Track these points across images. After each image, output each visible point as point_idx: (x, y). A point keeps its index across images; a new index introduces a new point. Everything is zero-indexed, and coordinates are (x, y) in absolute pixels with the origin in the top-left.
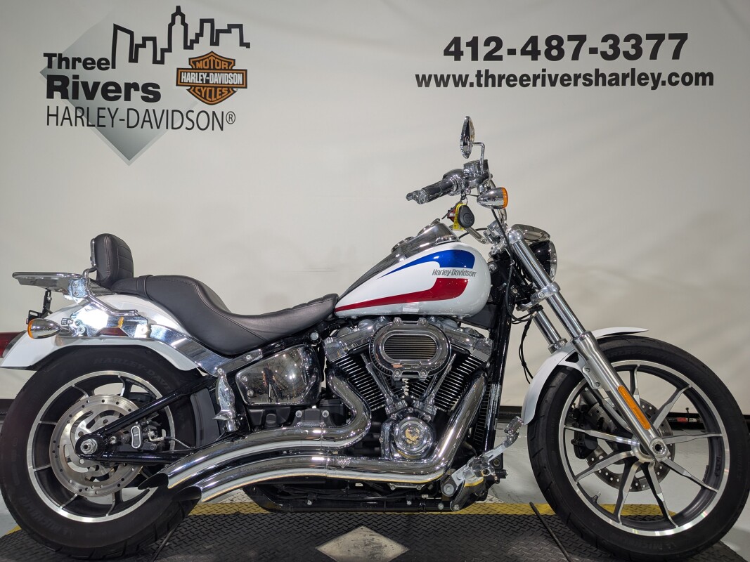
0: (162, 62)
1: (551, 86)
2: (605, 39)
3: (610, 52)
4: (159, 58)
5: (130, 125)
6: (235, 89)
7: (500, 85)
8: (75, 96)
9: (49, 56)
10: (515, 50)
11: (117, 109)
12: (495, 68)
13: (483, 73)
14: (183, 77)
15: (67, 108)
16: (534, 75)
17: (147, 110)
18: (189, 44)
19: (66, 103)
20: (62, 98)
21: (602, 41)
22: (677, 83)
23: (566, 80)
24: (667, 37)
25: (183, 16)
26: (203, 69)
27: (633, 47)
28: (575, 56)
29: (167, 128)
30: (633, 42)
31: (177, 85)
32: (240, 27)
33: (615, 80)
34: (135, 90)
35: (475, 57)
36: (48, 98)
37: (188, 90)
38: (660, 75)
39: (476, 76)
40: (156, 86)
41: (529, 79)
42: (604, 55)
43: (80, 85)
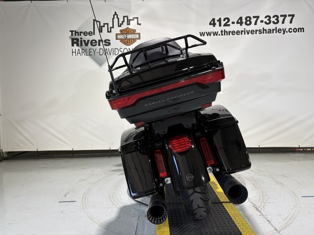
0: (111, 32)
1: (248, 34)
2: (266, 17)
3: (268, 22)
4: (109, 30)
5: (101, 54)
6: (136, 40)
7: (229, 35)
8: (81, 45)
9: (72, 31)
10: (234, 22)
11: (96, 49)
12: (227, 29)
13: (223, 31)
14: (118, 37)
15: (79, 49)
16: (241, 31)
17: (106, 49)
18: (120, 25)
20: (77, 46)
22: (291, 32)
23: (253, 32)
24: (287, 16)
25: (117, 15)
26: (125, 33)
27: (276, 19)
28: (256, 24)
29: (113, 55)
30: (276, 18)
31: (116, 39)
32: (137, 18)
33: (270, 31)
34: (102, 42)
35: (220, 25)
36: (72, 46)
37: (120, 41)
38: (285, 29)
39: (221, 32)
40: (109, 40)
41: (239, 32)
42: (266, 23)
43: (83, 41)
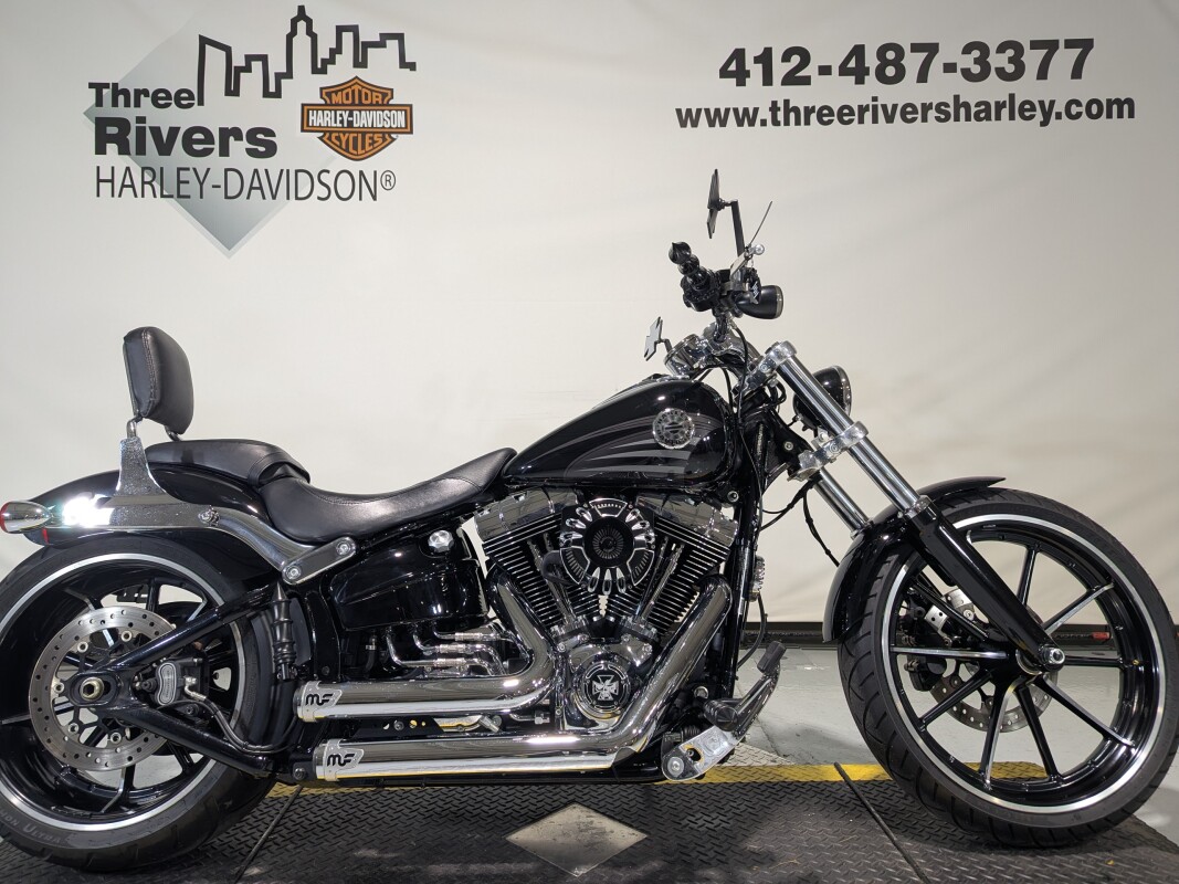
0: (278, 94)
1: (887, 122)
2: (967, 49)
3: (976, 69)
4: (272, 89)
5: (229, 194)
6: (394, 136)
7: (807, 122)
8: (141, 150)
9: (98, 87)
10: (830, 67)
11: (208, 170)
12: (799, 96)
13: (781, 105)
14: (311, 118)
15: (128, 169)
16: (860, 107)
17: (256, 171)
18: (319, 66)
19: (126, 161)
20: (120, 153)
21: (963, 53)
22: (1079, 115)
23: (910, 113)
24: (1062, 44)
25: (309, 22)
26: (343, 105)
27: (1011, 60)
28: (923, 77)
29: (288, 198)
30: (1010, 53)
31: (303, 130)
32: (400, 37)
33: (985, 112)
34: (236, 139)
35: (768, 80)
36: (97, 153)
37: (321, 138)
38: (1052, 103)
39: (770, 109)
40: (270, 133)
41: (852, 113)
42: (967, 74)
43: (148, 132)
